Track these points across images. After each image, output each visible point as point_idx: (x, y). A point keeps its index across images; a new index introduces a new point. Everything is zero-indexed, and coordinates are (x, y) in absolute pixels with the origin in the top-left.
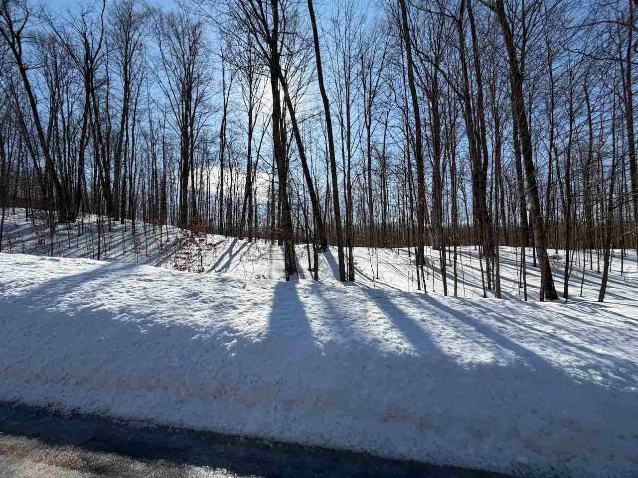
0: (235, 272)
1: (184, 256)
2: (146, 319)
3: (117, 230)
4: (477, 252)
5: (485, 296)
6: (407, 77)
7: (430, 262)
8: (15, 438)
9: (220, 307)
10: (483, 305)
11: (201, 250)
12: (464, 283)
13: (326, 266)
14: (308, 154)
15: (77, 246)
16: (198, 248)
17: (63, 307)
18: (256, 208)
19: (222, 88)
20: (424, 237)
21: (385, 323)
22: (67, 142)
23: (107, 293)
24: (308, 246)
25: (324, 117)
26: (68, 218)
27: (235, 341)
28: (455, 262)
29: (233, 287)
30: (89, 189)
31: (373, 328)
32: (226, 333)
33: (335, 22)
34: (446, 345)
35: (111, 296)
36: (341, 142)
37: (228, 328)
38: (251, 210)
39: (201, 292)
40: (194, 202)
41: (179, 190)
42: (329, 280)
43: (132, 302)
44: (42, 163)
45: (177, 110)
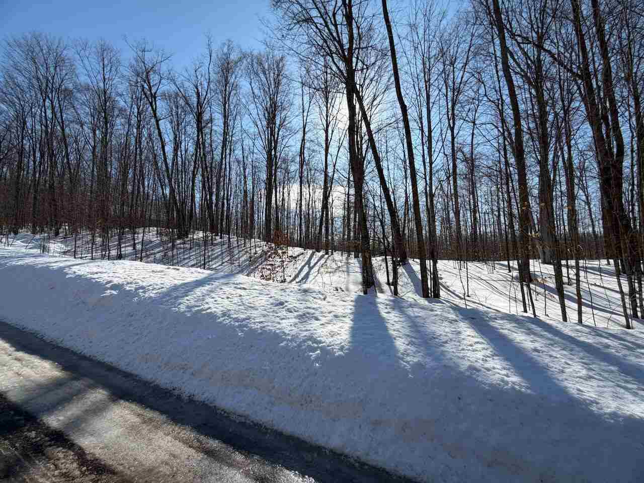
0: (314, 284)
1: (269, 267)
2: (243, 323)
3: (217, 244)
4: (612, 268)
5: (628, 327)
6: (500, 66)
7: (539, 280)
8: (152, 412)
9: (304, 317)
10: (628, 338)
11: (283, 261)
12: (593, 307)
13: (406, 280)
14: (384, 164)
15: (189, 258)
16: (281, 260)
17: (183, 308)
18: (332, 221)
19: (302, 111)
20: (530, 248)
21: (484, 349)
22: (183, 173)
23: (213, 298)
24: (386, 259)
25: (401, 125)
26: (183, 235)
27: (319, 352)
28: (578, 281)
29: (314, 298)
30: (197, 210)
31: (469, 354)
32: (310, 343)
33: (413, 27)
34: (573, 386)
35: (215, 301)
36: (421, 147)
37: (310, 338)
38: (327, 224)
39: (286, 302)
40: (277, 217)
41: (265, 207)
42: (410, 295)
43: (233, 307)
44: (167, 191)
45: (263, 137)
